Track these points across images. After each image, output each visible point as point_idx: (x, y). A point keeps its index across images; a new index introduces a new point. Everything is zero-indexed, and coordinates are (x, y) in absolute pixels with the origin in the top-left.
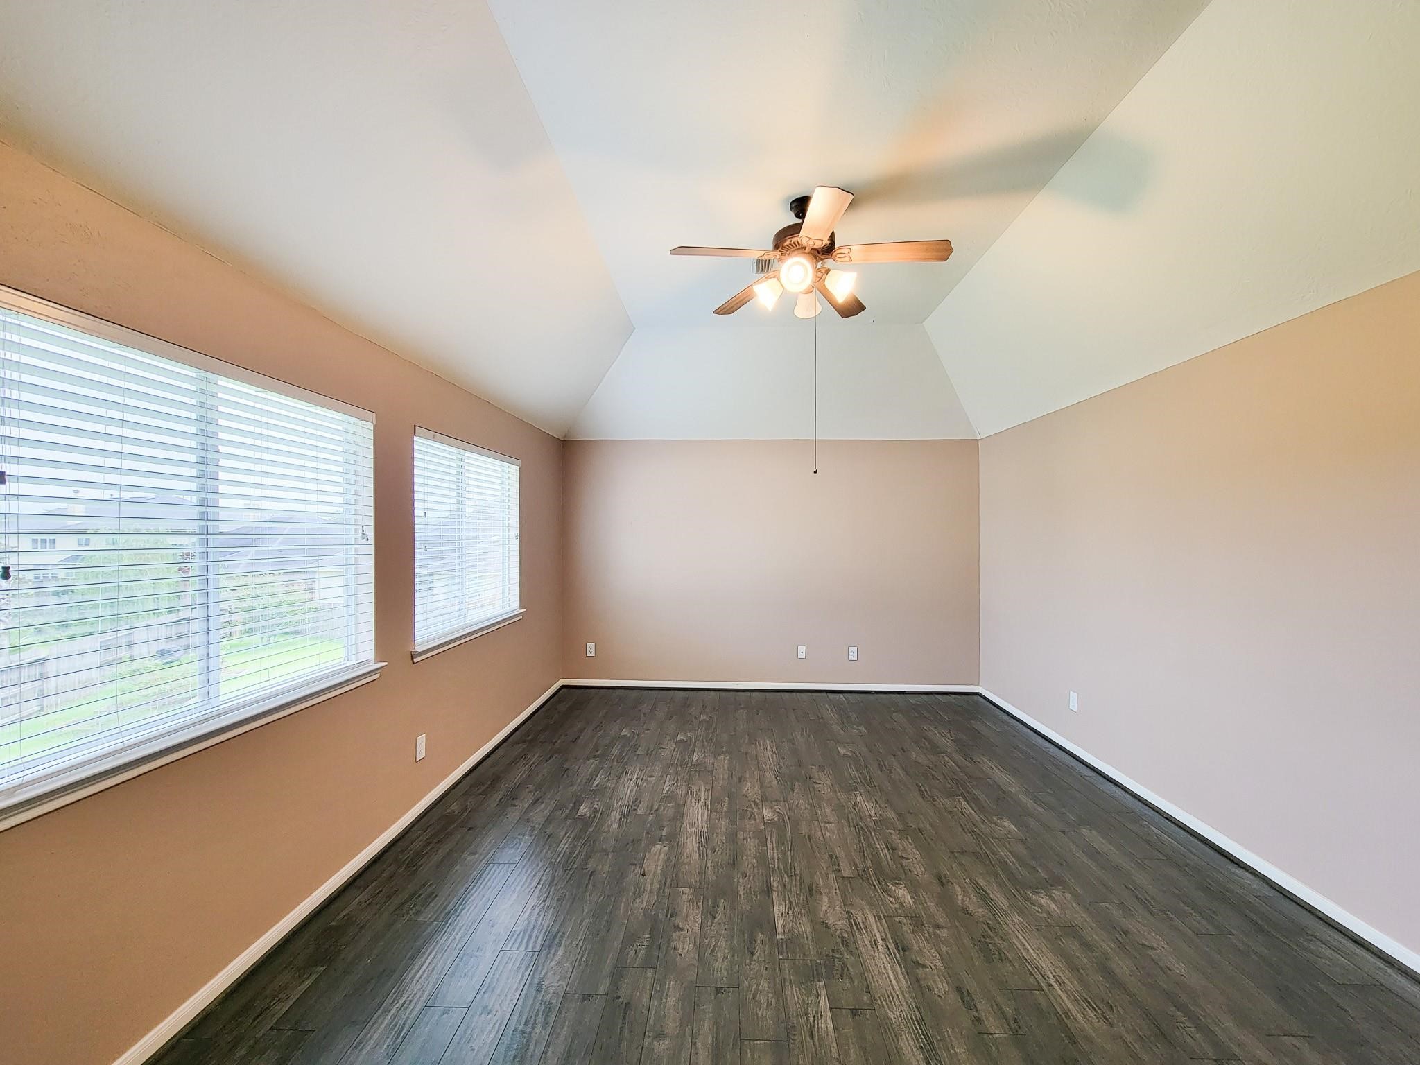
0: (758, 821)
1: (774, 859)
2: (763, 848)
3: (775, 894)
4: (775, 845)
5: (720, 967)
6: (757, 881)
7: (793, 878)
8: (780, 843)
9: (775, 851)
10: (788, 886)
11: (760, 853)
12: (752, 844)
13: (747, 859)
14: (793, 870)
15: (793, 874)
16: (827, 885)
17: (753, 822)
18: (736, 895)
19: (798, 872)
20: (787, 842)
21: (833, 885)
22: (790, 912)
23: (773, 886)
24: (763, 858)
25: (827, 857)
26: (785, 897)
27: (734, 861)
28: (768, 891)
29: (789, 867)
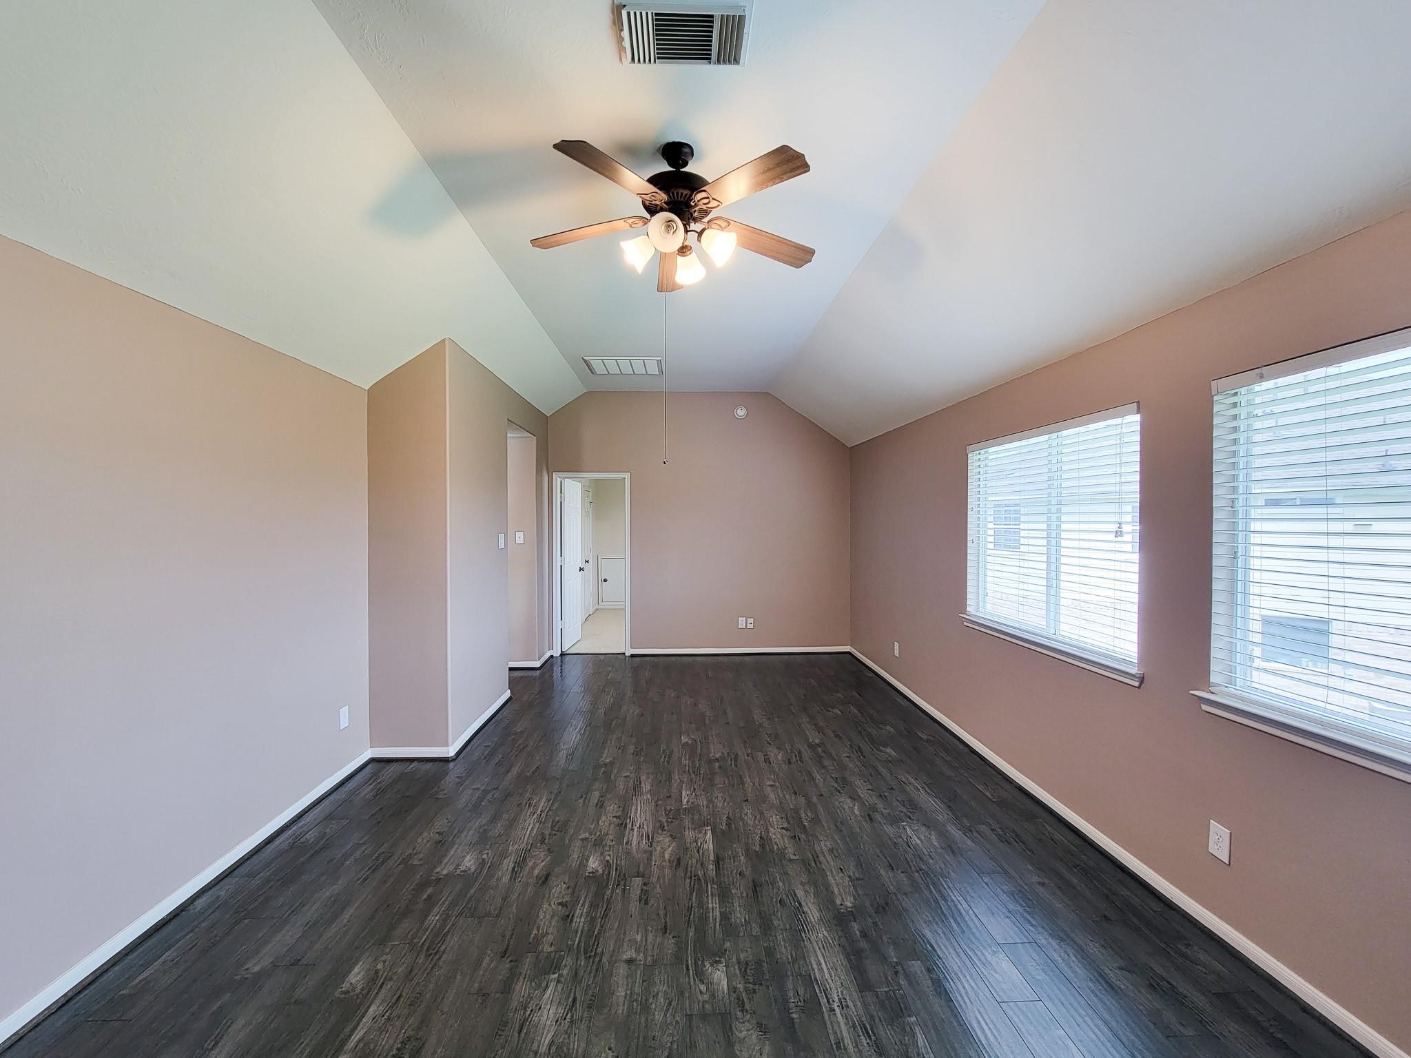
0: (734, 959)
1: (712, 895)
2: (724, 910)
3: (712, 858)
4: (711, 914)
5: (748, 810)
6: (729, 869)
7: (693, 874)
8: (703, 919)
9: (710, 906)
10: (699, 866)
11: (728, 902)
12: (739, 915)
13: (742, 893)
14: (692, 883)
15: (693, 878)
16: (662, 868)
17: (742, 956)
18: (747, 854)
19: (688, 881)
20: (694, 922)
21: (656, 869)
22: (699, 844)
23: (713, 865)
24: (724, 896)
25: (652, 902)
26: (703, 856)
27: (756, 890)
28: (718, 860)
29: (696, 886)
